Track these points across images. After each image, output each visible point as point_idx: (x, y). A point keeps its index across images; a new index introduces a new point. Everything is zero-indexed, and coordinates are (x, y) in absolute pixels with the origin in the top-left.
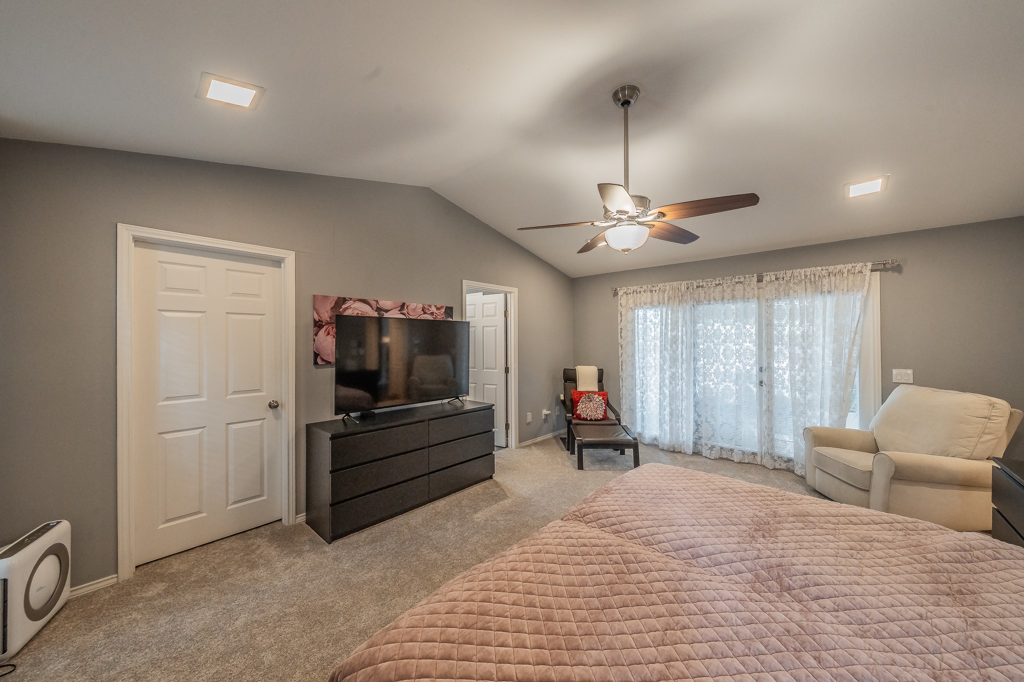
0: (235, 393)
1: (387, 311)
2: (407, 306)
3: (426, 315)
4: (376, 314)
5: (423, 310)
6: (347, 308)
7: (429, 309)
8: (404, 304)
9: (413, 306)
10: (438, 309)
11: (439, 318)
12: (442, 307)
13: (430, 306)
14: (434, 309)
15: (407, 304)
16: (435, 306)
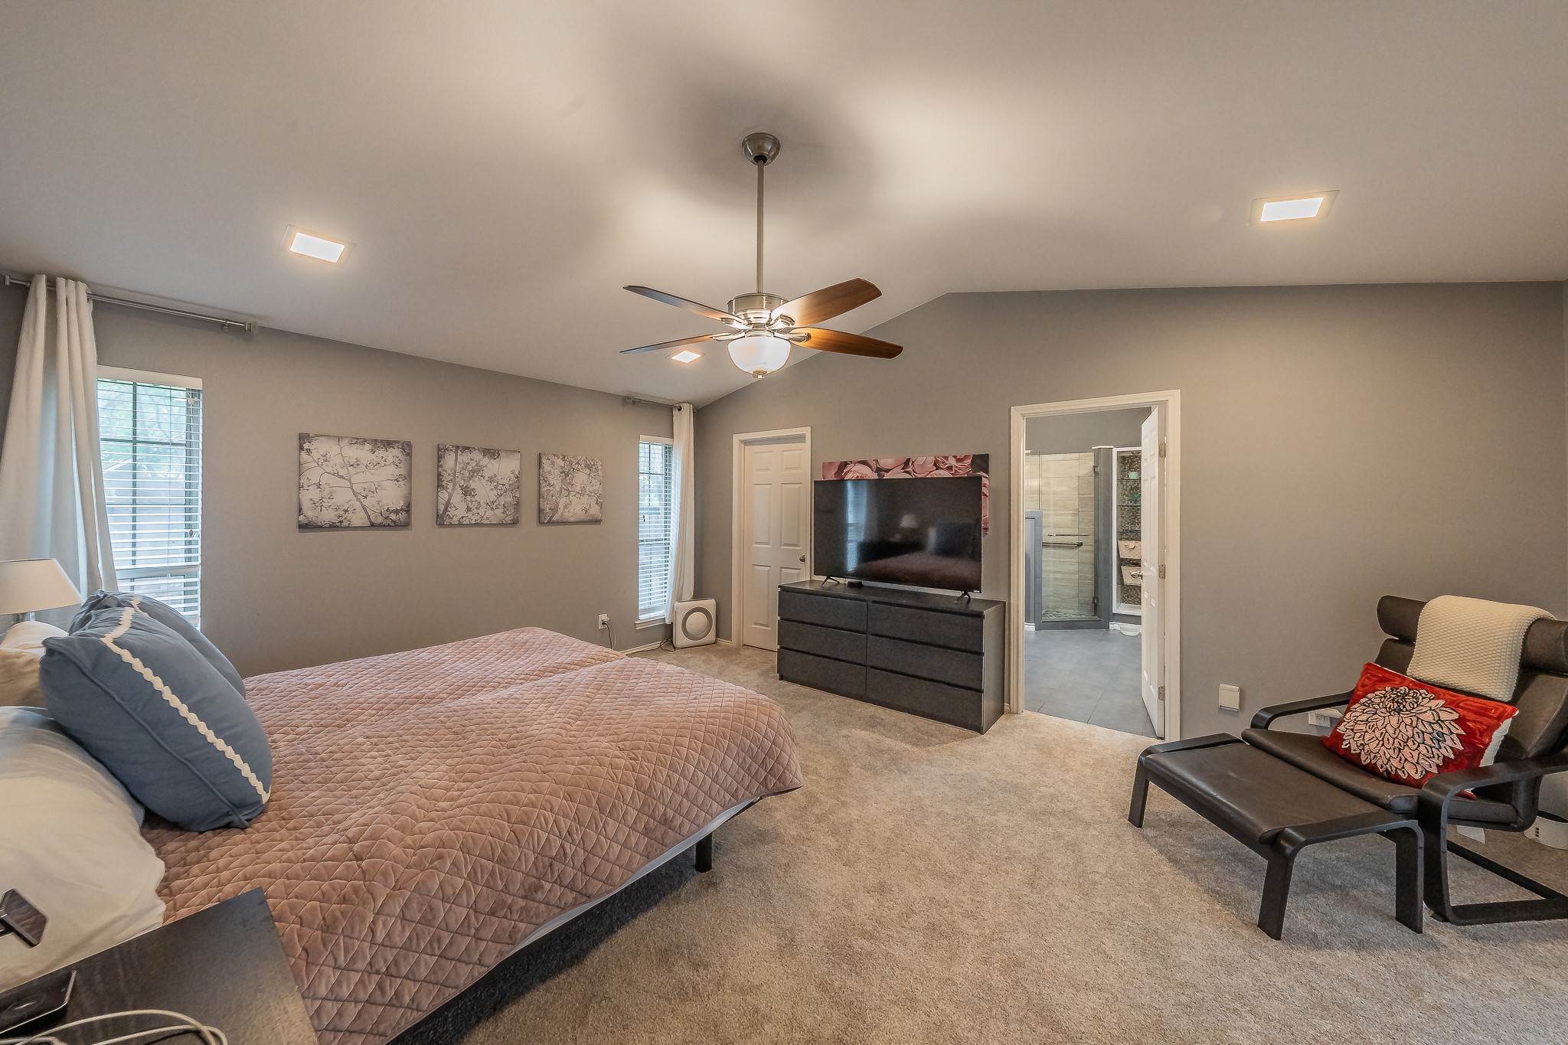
0: (785, 545)
1: (888, 471)
2: (913, 462)
3: (940, 471)
4: (875, 476)
5: (935, 465)
6: (848, 472)
7: (943, 463)
8: (909, 460)
9: (920, 460)
10: (959, 460)
11: (962, 473)
12: (966, 457)
13: (947, 458)
14: (952, 462)
15: (912, 459)
16: (955, 457)
